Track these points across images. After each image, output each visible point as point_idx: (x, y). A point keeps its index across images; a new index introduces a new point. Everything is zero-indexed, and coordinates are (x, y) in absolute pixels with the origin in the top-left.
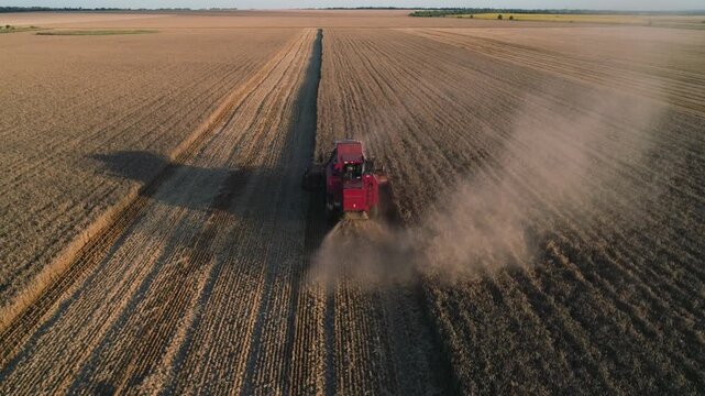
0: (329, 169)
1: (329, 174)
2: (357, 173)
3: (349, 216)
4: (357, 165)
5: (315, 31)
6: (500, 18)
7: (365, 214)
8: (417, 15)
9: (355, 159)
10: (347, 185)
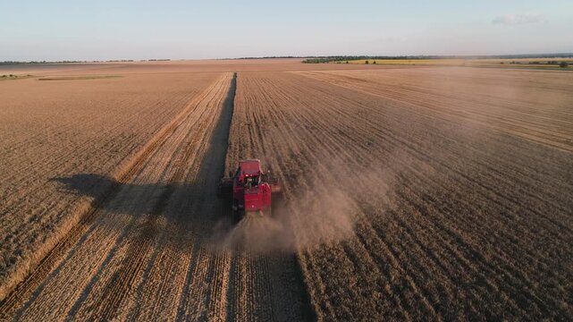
0: (235, 181)
1: (235, 185)
2: (254, 183)
3: (249, 214)
4: (255, 177)
5: (232, 74)
6: (367, 62)
7: (261, 212)
8: (308, 62)
9: (254, 172)
10: (247, 192)
